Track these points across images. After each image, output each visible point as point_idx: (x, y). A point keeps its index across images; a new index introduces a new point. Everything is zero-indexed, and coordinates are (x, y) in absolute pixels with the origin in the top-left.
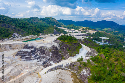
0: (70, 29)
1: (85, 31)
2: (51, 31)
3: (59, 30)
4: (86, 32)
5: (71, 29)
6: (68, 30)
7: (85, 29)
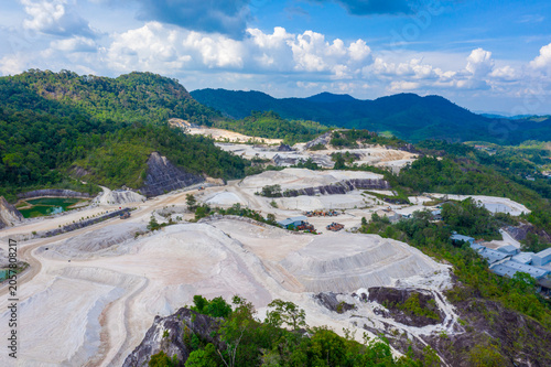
0: (259, 139)
1: (350, 151)
2: (123, 165)
3: (189, 155)
4: (357, 157)
5: (267, 141)
6: (249, 143)
7: (343, 137)
